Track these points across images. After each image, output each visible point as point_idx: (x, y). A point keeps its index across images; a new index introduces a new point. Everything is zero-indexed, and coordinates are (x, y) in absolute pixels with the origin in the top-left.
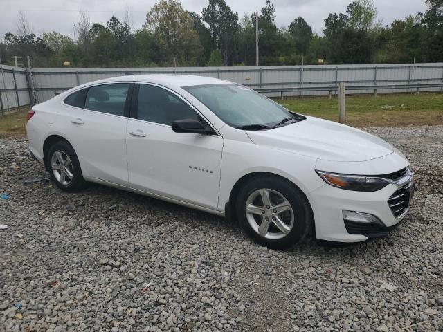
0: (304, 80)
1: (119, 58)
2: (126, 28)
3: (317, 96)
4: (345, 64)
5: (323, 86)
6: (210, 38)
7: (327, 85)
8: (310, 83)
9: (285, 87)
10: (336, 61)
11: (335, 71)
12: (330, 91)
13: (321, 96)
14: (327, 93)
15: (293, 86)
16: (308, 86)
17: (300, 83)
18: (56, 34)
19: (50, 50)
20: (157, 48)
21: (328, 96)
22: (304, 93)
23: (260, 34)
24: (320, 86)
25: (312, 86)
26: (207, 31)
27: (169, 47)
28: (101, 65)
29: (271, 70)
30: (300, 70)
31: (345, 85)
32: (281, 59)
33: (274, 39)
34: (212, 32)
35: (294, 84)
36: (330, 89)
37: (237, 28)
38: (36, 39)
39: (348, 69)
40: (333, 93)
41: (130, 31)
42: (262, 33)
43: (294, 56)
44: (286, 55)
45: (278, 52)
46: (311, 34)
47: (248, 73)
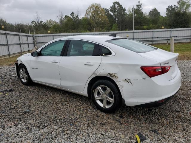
0: (155, 36)
1: (74, 29)
2: (77, 17)
3: (161, 44)
4: (176, 28)
5: (164, 39)
6: (113, 19)
7: (166, 39)
8: (158, 38)
9: (145, 40)
10: (171, 27)
11: (170, 32)
12: (167, 41)
13: (163, 44)
14: (166, 42)
15: (149, 39)
16: (157, 39)
17: (152, 38)
18: (51, 20)
19: (48, 27)
20: (90, 25)
21: (167, 44)
22: (155, 43)
23: (135, 16)
24: (162, 39)
25: (159, 39)
26: (112, 16)
27: (95, 23)
28: (66, 32)
29: (139, 32)
30: (153, 32)
31: (174, 38)
32: (145, 27)
33: (142, 18)
34: (114, 17)
35: (150, 38)
36: (168, 40)
37: (125, 14)
38: (43, 23)
39: (177, 30)
40: (169, 42)
41: (79, 17)
42: (136, 16)
43: (151, 25)
44: (148, 25)
45: (144, 24)
46: (160, 15)
47: (128, 34)
